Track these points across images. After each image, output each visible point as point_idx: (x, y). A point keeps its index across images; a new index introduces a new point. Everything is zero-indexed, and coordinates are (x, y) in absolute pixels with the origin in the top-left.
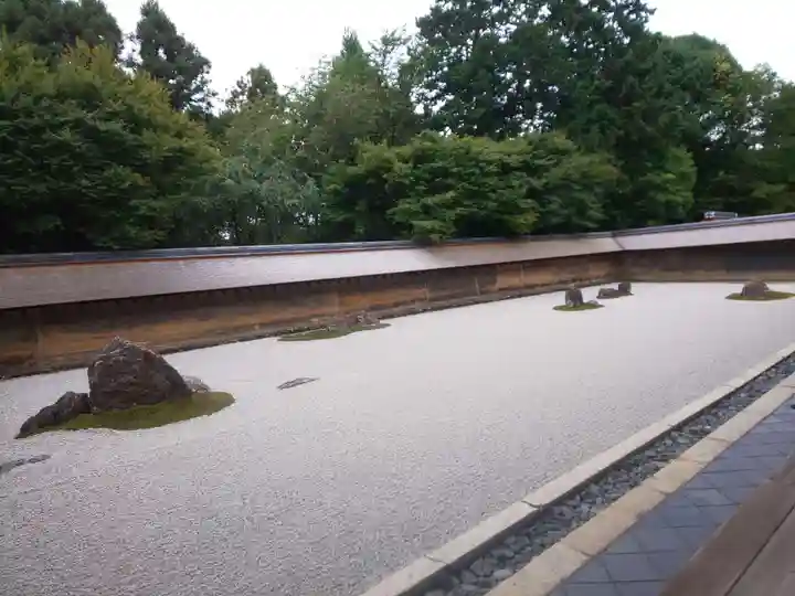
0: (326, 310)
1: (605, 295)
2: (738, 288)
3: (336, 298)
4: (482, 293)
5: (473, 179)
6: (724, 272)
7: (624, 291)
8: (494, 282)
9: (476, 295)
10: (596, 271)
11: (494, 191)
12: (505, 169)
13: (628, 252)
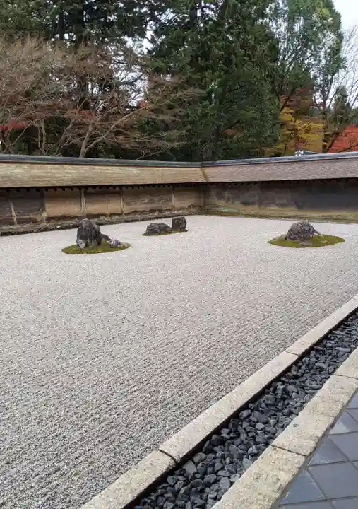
4: (20, 222)
6: (294, 208)
9: (12, 224)
13: (212, 183)
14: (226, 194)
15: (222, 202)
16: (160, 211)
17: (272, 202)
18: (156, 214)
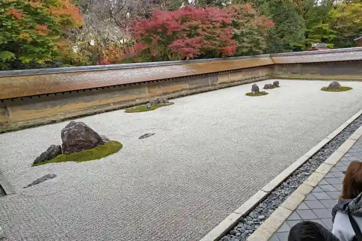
0: (143, 95)
1: (267, 87)
2: (327, 84)
3: (146, 89)
4: (212, 85)
5: (209, 30)
6: (319, 75)
7: (276, 85)
8: (217, 80)
10: (262, 73)
11: (218, 36)
12: (224, 25)
13: (277, 64)
14: (283, 69)
15: (282, 73)
16: (255, 78)
17: (307, 72)
18: (253, 79)
